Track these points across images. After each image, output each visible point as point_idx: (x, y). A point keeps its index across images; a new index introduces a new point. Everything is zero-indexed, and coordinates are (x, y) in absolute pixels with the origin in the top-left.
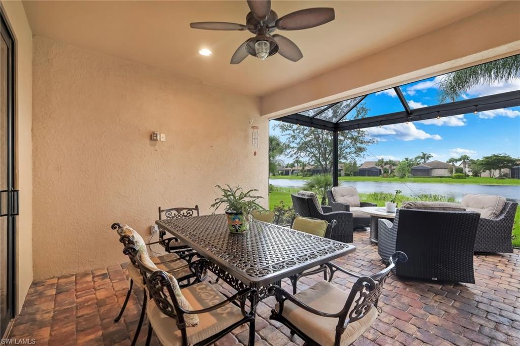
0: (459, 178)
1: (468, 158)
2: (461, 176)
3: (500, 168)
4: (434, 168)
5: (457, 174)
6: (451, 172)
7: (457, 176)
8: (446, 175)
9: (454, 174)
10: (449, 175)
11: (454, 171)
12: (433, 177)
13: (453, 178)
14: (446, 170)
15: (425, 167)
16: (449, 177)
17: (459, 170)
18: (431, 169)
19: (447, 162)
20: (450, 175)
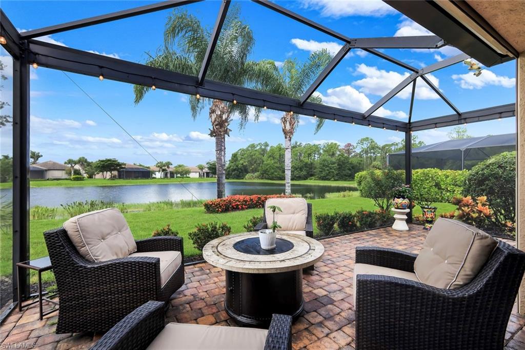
0: (77, 180)
1: (86, 161)
2: (80, 177)
3: (111, 170)
4: (49, 170)
5: (76, 176)
6: (70, 174)
7: (76, 177)
8: (63, 178)
9: (73, 176)
10: (66, 176)
11: (72, 172)
12: (48, 180)
13: (71, 179)
14: (64, 172)
15: (38, 168)
16: (66, 179)
17: (77, 172)
18: (46, 170)
19: (65, 163)
20: (68, 177)
